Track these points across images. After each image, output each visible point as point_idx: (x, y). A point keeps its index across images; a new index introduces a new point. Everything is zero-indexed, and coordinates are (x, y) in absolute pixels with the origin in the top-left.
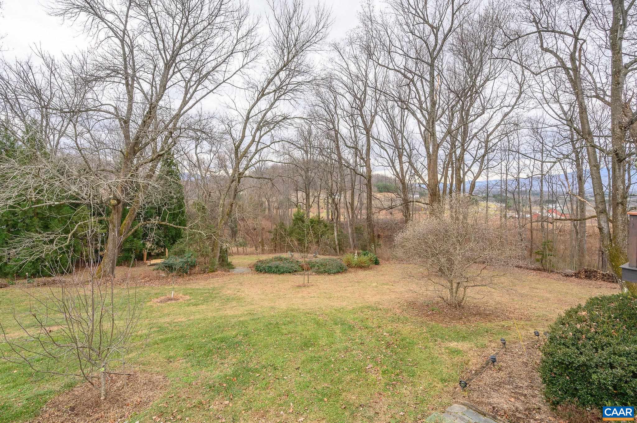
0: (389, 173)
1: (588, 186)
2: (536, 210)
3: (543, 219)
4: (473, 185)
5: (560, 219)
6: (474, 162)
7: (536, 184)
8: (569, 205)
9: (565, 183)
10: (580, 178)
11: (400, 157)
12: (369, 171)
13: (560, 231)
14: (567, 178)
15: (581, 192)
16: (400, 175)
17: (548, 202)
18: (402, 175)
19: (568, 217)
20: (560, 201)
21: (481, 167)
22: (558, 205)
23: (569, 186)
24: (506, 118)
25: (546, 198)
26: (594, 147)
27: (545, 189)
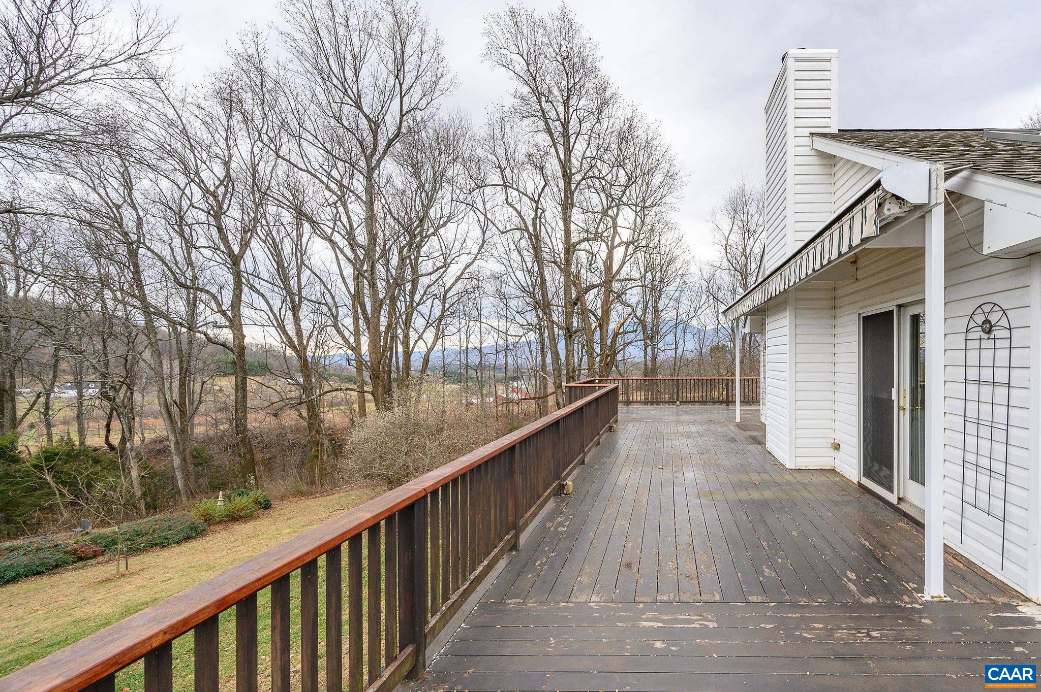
0: (272, 339)
1: (549, 360)
2: (501, 390)
3: (508, 402)
4: (426, 360)
5: (525, 399)
6: (426, 327)
7: (501, 356)
8: (533, 382)
9: (529, 357)
10: (543, 349)
11: (295, 309)
12: (240, 336)
13: (525, 415)
14: (531, 353)
15: (544, 364)
16: (296, 343)
17: (514, 379)
18: (301, 343)
19: (532, 396)
20: (524, 377)
21: (437, 335)
22: (523, 382)
23: (533, 361)
24: (467, 271)
25: (510, 374)
26: (553, 322)
27: (510, 361)
